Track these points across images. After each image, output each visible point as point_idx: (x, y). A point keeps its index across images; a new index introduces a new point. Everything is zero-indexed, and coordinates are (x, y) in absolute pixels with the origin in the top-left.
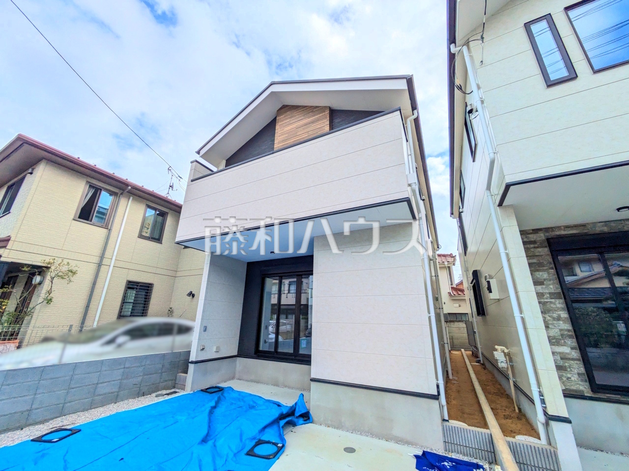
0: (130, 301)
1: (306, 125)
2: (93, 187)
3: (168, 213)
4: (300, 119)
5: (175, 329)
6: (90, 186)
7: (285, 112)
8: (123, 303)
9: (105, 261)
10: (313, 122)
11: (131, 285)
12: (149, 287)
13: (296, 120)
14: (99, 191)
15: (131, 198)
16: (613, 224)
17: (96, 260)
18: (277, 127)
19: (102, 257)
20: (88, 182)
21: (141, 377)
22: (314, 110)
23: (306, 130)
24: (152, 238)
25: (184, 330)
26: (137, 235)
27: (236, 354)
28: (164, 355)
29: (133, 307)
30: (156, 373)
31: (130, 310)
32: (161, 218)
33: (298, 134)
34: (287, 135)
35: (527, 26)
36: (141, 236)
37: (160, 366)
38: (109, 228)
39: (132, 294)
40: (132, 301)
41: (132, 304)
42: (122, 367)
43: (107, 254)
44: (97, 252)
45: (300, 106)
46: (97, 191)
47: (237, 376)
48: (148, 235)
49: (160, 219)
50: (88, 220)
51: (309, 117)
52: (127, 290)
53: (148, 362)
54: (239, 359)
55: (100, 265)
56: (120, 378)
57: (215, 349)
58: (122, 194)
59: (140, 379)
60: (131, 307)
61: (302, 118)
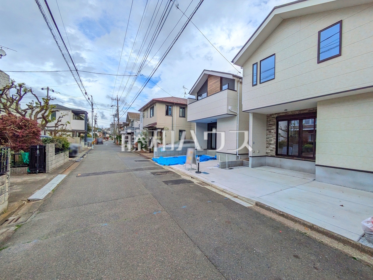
3: (185, 108)
7: (210, 77)
9: (173, 125)
10: (216, 82)
13: (212, 81)
16: (293, 112)
18: (208, 83)
24: (183, 116)
34: (210, 86)
35: (253, 65)
36: (180, 117)
38: (172, 116)
44: (171, 123)
46: (168, 106)
49: (184, 110)
50: (168, 115)
52: (179, 132)
58: (173, 106)
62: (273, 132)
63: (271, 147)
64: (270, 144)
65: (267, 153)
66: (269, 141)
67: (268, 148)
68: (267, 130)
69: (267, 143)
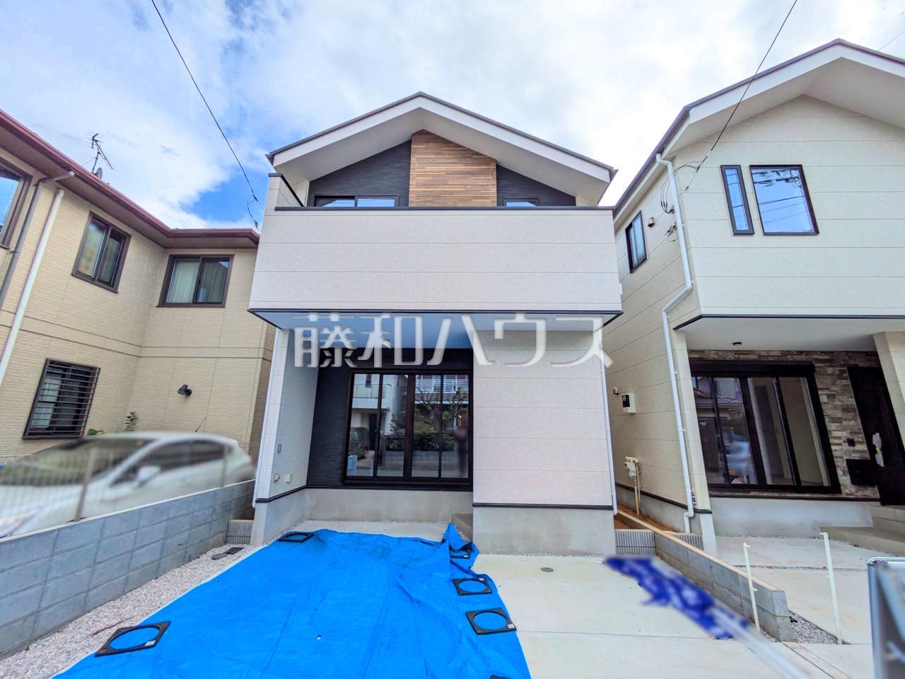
0: (49, 399)
1: (461, 173)
3: (130, 236)
4: (452, 161)
7: (428, 142)
8: (36, 403)
10: (472, 173)
11: (54, 368)
12: (88, 373)
13: (445, 161)
15: (62, 194)
18: (413, 159)
22: (474, 157)
23: (462, 181)
24: (100, 280)
26: (70, 270)
27: (306, 483)
28: (215, 493)
29: (55, 410)
30: (205, 524)
31: (49, 417)
32: (116, 243)
33: (449, 183)
34: (431, 178)
35: (723, 168)
36: (77, 274)
37: (210, 511)
39: (53, 385)
40: (54, 399)
41: (52, 406)
42: (165, 518)
45: (451, 142)
48: (90, 273)
49: (113, 244)
51: (466, 165)
52: (44, 379)
54: (308, 491)
56: (162, 536)
59: (185, 535)
60: (51, 411)
61: (456, 161)
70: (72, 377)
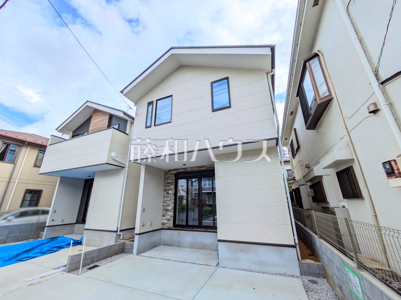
0: (27, 199)
1: (101, 120)
2: (6, 144)
5: (40, 212)
6: (4, 143)
7: (96, 113)
8: (23, 201)
9: (12, 180)
11: (28, 191)
12: (40, 192)
14: (9, 145)
15: (29, 147)
16: (192, 168)
17: (7, 180)
18: (92, 120)
19: (10, 178)
20: (2, 141)
21: (19, 234)
25: (46, 212)
26: (33, 165)
27: (75, 222)
28: (33, 224)
30: (28, 232)
31: (28, 204)
33: (98, 125)
36: (35, 166)
37: (30, 229)
38: (15, 163)
39: (29, 197)
40: (29, 199)
41: (29, 201)
42: (9, 229)
43: (14, 176)
44: (8, 176)
45: (101, 111)
46: (8, 145)
47: (74, 232)
48: (39, 165)
50: (2, 160)
51: (103, 117)
52: (25, 194)
53: (23, 227)
54: (76, 225)
55: (9, 183)
56: (7, 233)
57: (60, 220)
58: (23, 146)
59: (18, 234)
60: (28, 202)
61: (101, 117)
62: (171, 194)
63: (168, 215)
64: (167, 210)
65: (163, 224)
66: (166, 206)
67: (165, 216)
68: (165, 190)
69: (164, 210)
70: (34, 193)
